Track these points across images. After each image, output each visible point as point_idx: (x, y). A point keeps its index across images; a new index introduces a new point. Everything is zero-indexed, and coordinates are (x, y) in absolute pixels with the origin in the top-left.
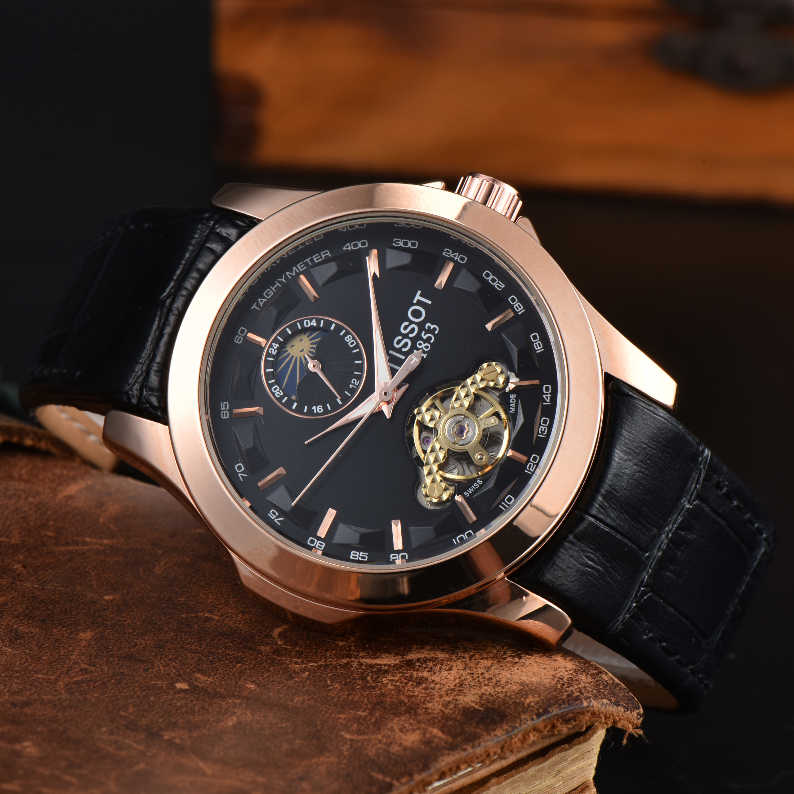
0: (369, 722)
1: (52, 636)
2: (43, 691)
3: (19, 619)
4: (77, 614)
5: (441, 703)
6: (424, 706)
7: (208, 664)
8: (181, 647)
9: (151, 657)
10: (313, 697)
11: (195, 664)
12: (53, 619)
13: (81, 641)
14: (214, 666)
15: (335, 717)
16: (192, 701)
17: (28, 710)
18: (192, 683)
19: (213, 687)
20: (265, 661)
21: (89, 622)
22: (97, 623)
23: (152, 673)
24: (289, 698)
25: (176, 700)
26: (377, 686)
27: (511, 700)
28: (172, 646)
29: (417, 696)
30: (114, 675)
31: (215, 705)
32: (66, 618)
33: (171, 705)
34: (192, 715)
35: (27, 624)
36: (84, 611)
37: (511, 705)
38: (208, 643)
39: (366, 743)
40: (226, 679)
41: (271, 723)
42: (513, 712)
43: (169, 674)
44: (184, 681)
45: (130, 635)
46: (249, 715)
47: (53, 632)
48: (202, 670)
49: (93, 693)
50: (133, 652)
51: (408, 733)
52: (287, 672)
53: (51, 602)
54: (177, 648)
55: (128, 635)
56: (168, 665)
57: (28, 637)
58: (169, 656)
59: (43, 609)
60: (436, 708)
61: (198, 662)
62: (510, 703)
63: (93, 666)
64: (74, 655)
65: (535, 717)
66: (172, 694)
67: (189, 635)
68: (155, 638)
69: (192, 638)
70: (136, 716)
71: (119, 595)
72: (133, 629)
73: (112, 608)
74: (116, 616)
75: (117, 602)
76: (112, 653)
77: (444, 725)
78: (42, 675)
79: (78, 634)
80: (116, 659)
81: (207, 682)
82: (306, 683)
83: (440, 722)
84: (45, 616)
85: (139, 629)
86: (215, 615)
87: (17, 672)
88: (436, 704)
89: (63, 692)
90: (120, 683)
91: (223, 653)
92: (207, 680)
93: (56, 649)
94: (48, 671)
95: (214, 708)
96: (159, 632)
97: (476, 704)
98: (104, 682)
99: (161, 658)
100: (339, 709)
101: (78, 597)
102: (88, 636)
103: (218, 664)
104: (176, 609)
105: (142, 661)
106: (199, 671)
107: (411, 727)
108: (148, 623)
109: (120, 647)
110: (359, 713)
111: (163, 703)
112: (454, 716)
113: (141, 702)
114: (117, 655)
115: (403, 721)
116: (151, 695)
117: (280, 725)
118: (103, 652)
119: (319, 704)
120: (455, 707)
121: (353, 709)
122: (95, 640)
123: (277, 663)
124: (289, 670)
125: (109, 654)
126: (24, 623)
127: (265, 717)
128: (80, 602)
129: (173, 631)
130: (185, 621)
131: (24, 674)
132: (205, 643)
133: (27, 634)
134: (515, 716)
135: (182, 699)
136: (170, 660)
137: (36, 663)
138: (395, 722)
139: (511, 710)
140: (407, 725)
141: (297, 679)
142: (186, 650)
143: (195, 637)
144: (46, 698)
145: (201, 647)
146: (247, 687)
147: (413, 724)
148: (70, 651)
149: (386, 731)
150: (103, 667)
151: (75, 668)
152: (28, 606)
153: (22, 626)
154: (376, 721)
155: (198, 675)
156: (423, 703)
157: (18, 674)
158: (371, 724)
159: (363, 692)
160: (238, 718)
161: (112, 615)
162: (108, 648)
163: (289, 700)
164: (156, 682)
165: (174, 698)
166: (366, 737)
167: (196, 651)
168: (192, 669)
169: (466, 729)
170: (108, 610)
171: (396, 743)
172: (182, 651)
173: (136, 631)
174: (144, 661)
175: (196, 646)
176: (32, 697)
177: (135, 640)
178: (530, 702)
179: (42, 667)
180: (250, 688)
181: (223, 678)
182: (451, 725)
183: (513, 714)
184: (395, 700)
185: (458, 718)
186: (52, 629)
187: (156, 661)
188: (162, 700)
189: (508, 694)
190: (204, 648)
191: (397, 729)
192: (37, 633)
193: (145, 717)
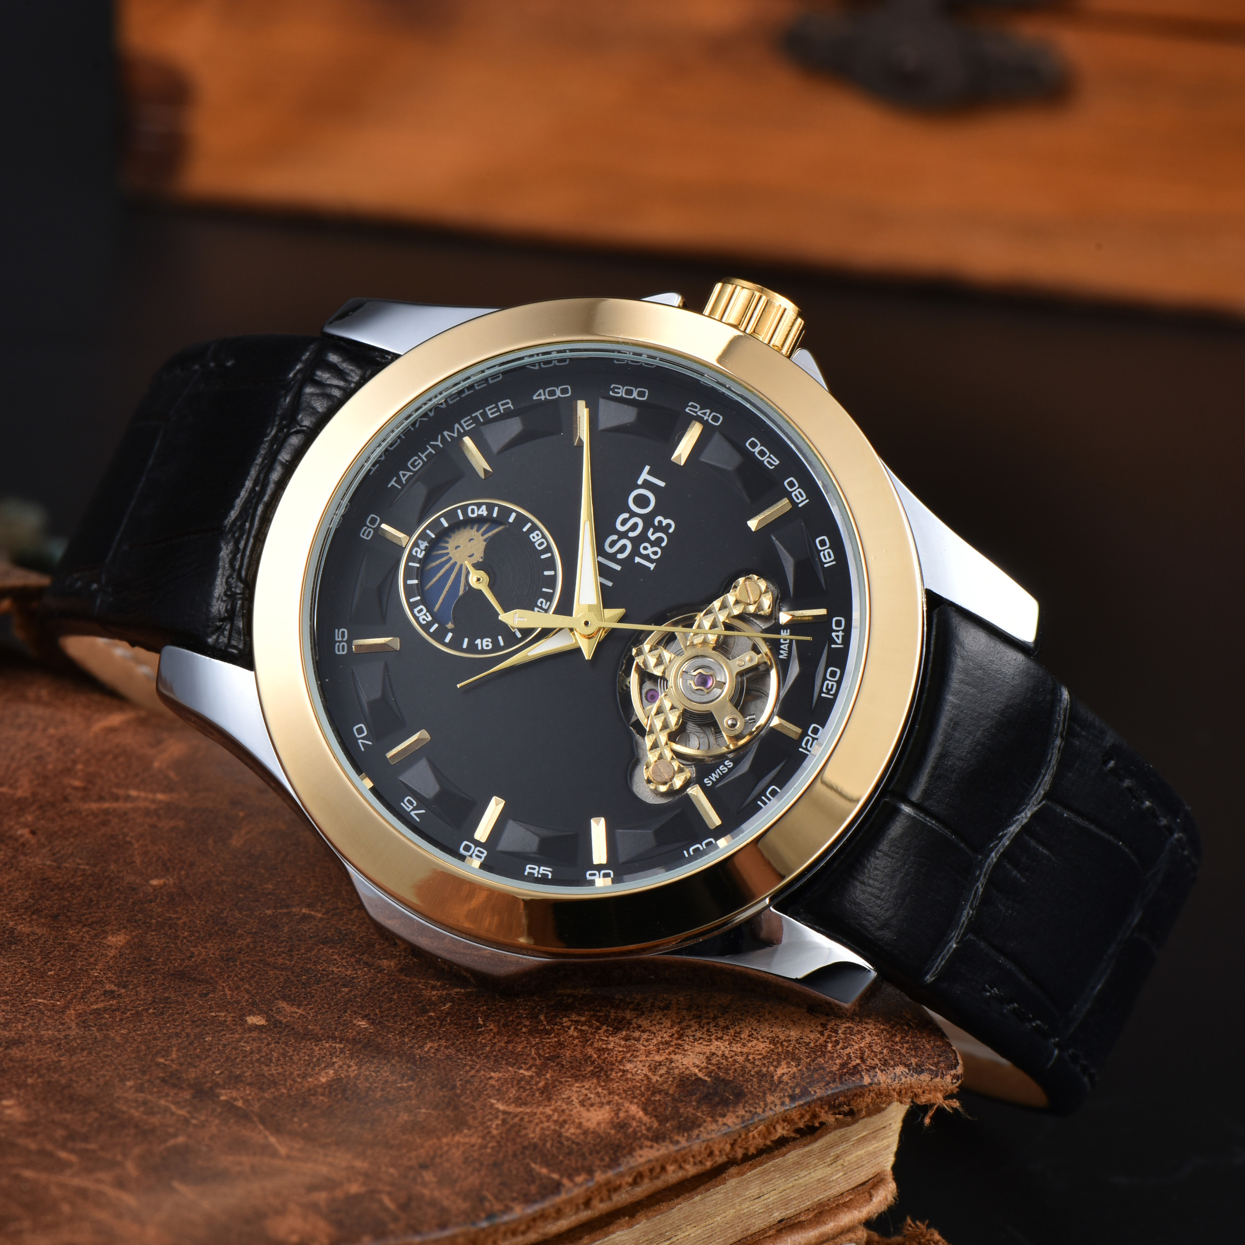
0: (535, 1087)
1: (65, 939)
2: (42, 1024)
3: (17, 913)
4: (107, 907)
5: (647, 1064)
6: (621, 1067)
7: (300, 987)
8: (261, 961)
9: (213, 975)
10: (453, 1044)
11: (279, 987)
12: (69, 914)
13: (109, 949)
14: (308, 990)
15: (484, 1075)
16: (268, 1044)
17: (16, 1052)
18: (273, 1016)
19: (304, 1022)
20: (388, 983)
21: (124, 920)
22: (136, 921)
23: (213, 999)
24: (416, 1043)
25: (245, 1042)
26: (552, 1029)
27: (754, 1068)
28: (247, 958)
29: (612, 1050)
30: (154, 1002)
31: (303, 1051)
32: (90, 913)
33: (236, 1049)
34: (267, 1065)
35: (30, 922)
36: (118, 902)
37: (753, 1076)
38: (302, 955)
39: (526, 1118)
40: (324, 1010)
41: (387, 1081)
42: (755, 1089)
43: (238, 1002)
44: (260, 1012)
45: (185, 941)
46: (354, 1068)
47: (67, 934)
48: (289, 996)
49: (119, 1028)
50: (186, 967)
51: (591, 1109)
52: (419, 1002)
53: (69, 887)
54: (255, 961)
55: (182, 941)
56: (238, 988)
57: (29, 940)
58: (240, 974)
59: (56, 897)
60: (639, 1071)
61: (285, 983)
62: (752, 1073)
63: (124, 987)
64: (97, 969)
65: (787, 1100)
66: (240, 1032)
67: (274, 941)
68: (222, 946)
69: (278, 947)
70: (181, 1064)
71: (174, 879)
72: (190, 931)
73: (162, 899)
74: (166, 910)
75: (170, 890)
76: (154, 967)
77: (648, 1099)
78: (44, 999)
79: (105, 938)
80: (160, 977)
81: (295, 1015)
82: (446, 1021)
83: (642, 1095)
84: (57, 909)
85: (199, 932)
86: (318, 911)
87: (6, 994)
88: (640, 1065)
89: (74, 1026)
90: (162, 1013)
91: (323, 970)
92: (296, 1013)
93: (70, 960)
94: (54, 994)
95: (301, 1054)
96: (229, 937)
97: (700, 1071)
98: (137, 1013)
99: (229, 976)
100: (492, 1063)
101: (111, 880)
102: (120, 941)
103: (314, 988)
104: (259, 901)
105: (199, 981)
106: (284, 998)
107: (598, 1100)
108: (213, 922)
109: (168, 959)
110: (521, 1071)
111: (224, 1046)
112: (665, 1086)
113: (191, 1044)
114: (162, 971)
115: (586, 1089)
116: (208, 1034)
117: (399, 1085)
118: (141, 966)
119: (462, 1054)
120: (668, 1073)
121: (513, 1065)
122: (131, 947)
123: (405, 987)
124: (422, 999)
125: (150, 969)
126: (25, 919)
127: (378, 1071)
128: (114, 888)
129: (250, 935)
130: (271, 920)
131: (17, 997)
132: (298, 954)
133: (28, 935)
134: (758, 1096)
135: (254, 1040)
136: (242, 980)
137: (36, 981)
138: (574, 1089)
139: (752, 1086)
140: (592, 1096)
141: (432, 1014)
142: (269, 965)
143: (283, 945)
144: (47, 1034)
145: (291, 961)
146: (355, 1025)
147: (602, 1095)
148: (91, 963)
149: (559, 1103)
150: (138, 989)
151: (95, 990)
152: (33, 894)
153: (21, 924)
154: (546, 1085)
155: (282, 1004)
156: (620, 1062)
157: (8, 997)
158: (538, 1089)
159: (531, 1039)
160: (336, 1071)
161: (159, 910)
162: (149, 960)
163: (416, 1046)
164: (218, 1014)
165: (242, 1038)
166: (528, 1110)
167: (283, 967)
168: (274, 995)
169: (681, 1111)
170: (155, 902)
171: (574, 1122)
172: (262, 966)
173: (194, 935)
174: (202, 981)
175: (283, 958)
176: (25, 1033)
177: (192, 949)
178: (783, 1074)
179: (46, 988)
180: (359, 1026)
181: (320, 1009)
182: (659, 1100)
183: (755, 1092)
184: (577, 1054)
185: (671, 1092)
186: (67, 929)
187: (220, 982)
188: (224, 1041)
189: (750, 1057)
190: (296, 962)
191: (576, 1101)
192: (43, 935)
193: (195, 1067)
